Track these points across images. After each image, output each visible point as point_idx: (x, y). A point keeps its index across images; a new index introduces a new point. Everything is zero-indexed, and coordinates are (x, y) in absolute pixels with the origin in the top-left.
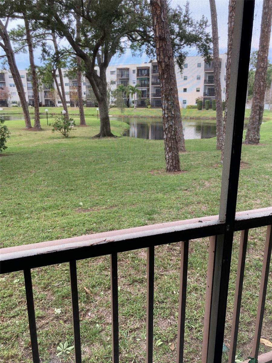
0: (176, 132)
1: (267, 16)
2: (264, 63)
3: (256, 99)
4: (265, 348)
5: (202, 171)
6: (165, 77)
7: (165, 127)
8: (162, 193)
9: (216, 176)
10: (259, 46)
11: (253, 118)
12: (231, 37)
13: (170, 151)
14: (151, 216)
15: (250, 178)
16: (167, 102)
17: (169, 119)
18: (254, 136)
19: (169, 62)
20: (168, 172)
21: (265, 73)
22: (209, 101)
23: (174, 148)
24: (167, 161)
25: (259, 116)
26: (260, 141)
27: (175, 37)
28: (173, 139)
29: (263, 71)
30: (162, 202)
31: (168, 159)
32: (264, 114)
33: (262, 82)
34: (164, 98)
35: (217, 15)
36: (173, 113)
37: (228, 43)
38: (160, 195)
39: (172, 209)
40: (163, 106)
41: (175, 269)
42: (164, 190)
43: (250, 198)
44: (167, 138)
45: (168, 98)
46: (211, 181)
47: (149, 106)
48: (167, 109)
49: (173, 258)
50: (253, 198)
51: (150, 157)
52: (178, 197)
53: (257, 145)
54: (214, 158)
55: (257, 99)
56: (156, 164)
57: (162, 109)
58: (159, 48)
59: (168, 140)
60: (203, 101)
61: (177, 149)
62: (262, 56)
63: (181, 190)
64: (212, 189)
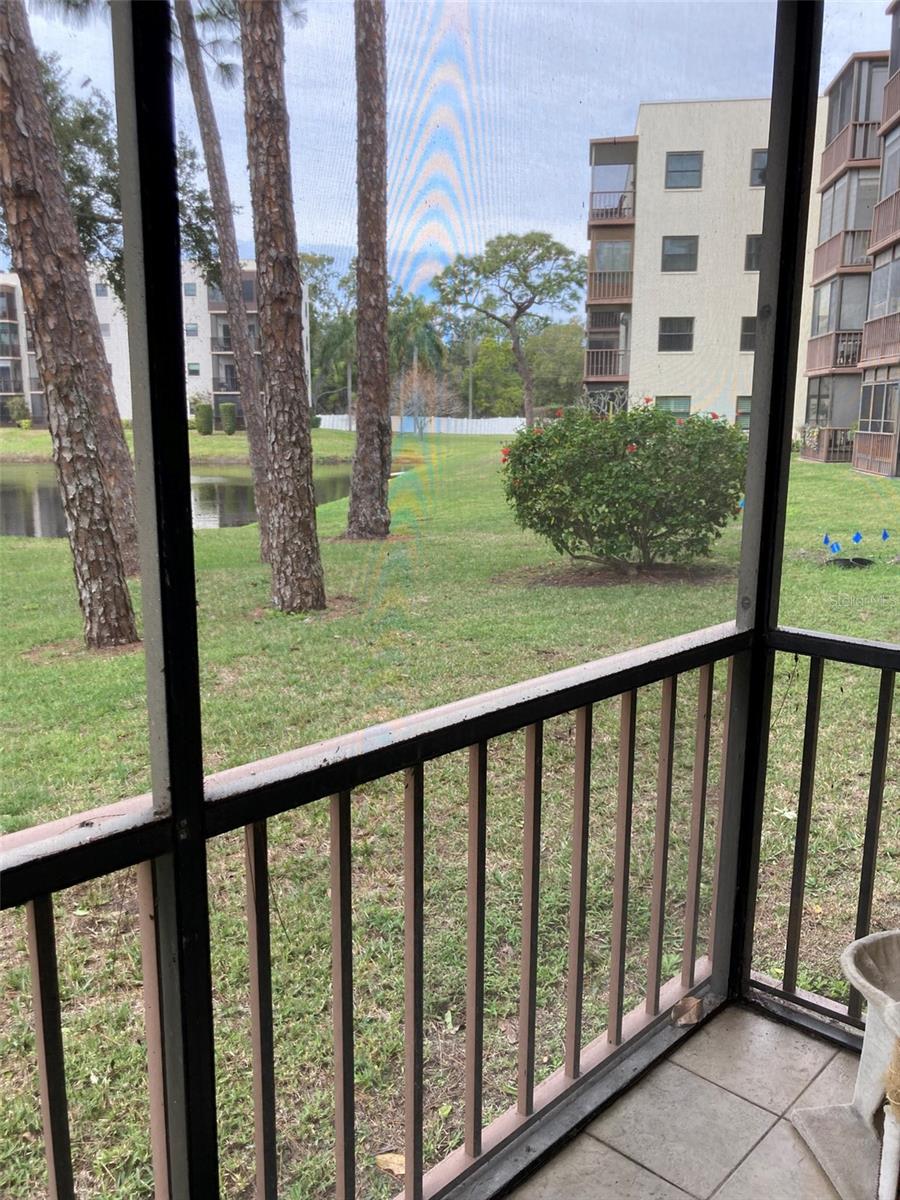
0: (107, 510)
1: (372, 156)
2: (378, 295)
3: (365, 400)
4: (393, 1185)
5: (212, 634)
6: (51, 323)
7: (67, 494)
8: (66, 726)
9: (256, 649)
10: (359, 243)
11: (363, 460)
12: (261, 209)
13: (93, 577)
14: (20, 817)
15: (362, 644)
16: (67, 412)
17: (79, 466)
18: (373, 515)
19: (62, 276)
20: (92, 649)
21: (382, 323)
22: (233, 407)
23: (107, 564)
24: (88, 610)
25: (381, 453)
26: (390, 528)
27: (93, 193)
28: (101, 535)
29: (376, 318)
30: (66, 760)
31: (90, 605)
32: (393, 447)
33: (379, 349)
34: (55, 395)
35: (219, 138)
36: (91, 447)
37: (254, 228)
38: (58, 736)
39: (100, 779)
40: (54, 423)
41: (103, 993)
42: (74, 716)
43: (358, 708)
44: (77, 532)
45: (66, 397)
46: (241, 667)
47: (25, 422)
48: (69, 433)
49: (94, 955)
50: (368, 706)
51: (28, 602)
52: (124, 733)
53: (385, 542)
54: (251, 589)
55: (370, 400)
56: (52, 624)
57: (51, 432)
58: (18, 224)
59: (82, 540)
60: (213, 407)
61: (119, 566)
62: (370, 272)
63: (136, 707)
64: (241, 692)
